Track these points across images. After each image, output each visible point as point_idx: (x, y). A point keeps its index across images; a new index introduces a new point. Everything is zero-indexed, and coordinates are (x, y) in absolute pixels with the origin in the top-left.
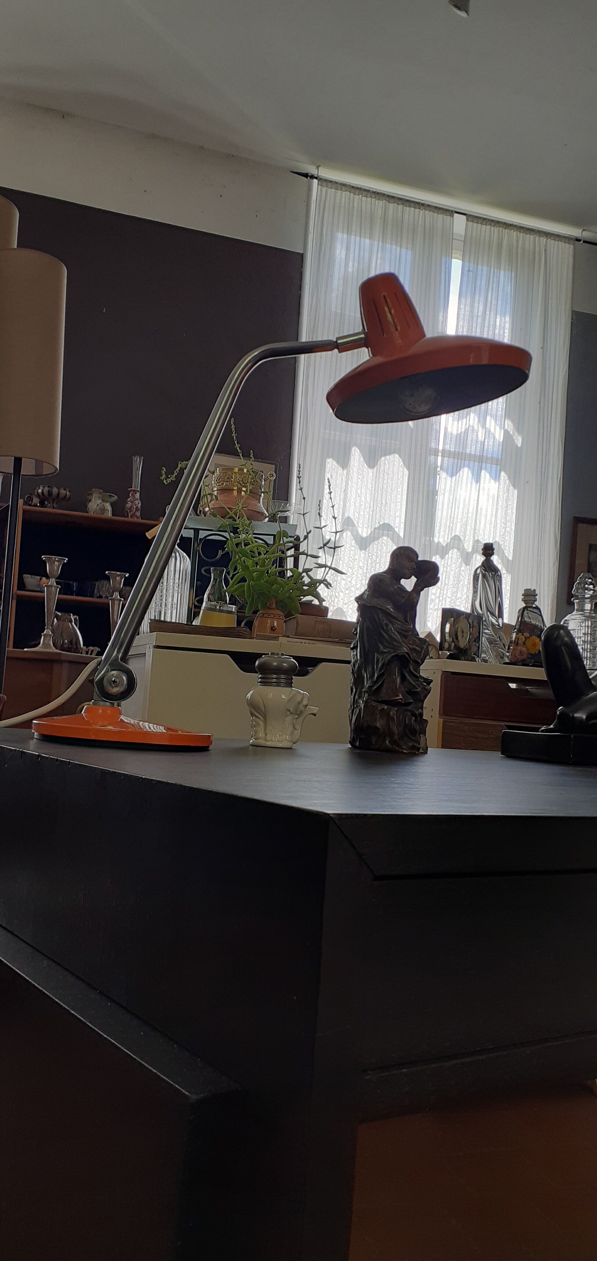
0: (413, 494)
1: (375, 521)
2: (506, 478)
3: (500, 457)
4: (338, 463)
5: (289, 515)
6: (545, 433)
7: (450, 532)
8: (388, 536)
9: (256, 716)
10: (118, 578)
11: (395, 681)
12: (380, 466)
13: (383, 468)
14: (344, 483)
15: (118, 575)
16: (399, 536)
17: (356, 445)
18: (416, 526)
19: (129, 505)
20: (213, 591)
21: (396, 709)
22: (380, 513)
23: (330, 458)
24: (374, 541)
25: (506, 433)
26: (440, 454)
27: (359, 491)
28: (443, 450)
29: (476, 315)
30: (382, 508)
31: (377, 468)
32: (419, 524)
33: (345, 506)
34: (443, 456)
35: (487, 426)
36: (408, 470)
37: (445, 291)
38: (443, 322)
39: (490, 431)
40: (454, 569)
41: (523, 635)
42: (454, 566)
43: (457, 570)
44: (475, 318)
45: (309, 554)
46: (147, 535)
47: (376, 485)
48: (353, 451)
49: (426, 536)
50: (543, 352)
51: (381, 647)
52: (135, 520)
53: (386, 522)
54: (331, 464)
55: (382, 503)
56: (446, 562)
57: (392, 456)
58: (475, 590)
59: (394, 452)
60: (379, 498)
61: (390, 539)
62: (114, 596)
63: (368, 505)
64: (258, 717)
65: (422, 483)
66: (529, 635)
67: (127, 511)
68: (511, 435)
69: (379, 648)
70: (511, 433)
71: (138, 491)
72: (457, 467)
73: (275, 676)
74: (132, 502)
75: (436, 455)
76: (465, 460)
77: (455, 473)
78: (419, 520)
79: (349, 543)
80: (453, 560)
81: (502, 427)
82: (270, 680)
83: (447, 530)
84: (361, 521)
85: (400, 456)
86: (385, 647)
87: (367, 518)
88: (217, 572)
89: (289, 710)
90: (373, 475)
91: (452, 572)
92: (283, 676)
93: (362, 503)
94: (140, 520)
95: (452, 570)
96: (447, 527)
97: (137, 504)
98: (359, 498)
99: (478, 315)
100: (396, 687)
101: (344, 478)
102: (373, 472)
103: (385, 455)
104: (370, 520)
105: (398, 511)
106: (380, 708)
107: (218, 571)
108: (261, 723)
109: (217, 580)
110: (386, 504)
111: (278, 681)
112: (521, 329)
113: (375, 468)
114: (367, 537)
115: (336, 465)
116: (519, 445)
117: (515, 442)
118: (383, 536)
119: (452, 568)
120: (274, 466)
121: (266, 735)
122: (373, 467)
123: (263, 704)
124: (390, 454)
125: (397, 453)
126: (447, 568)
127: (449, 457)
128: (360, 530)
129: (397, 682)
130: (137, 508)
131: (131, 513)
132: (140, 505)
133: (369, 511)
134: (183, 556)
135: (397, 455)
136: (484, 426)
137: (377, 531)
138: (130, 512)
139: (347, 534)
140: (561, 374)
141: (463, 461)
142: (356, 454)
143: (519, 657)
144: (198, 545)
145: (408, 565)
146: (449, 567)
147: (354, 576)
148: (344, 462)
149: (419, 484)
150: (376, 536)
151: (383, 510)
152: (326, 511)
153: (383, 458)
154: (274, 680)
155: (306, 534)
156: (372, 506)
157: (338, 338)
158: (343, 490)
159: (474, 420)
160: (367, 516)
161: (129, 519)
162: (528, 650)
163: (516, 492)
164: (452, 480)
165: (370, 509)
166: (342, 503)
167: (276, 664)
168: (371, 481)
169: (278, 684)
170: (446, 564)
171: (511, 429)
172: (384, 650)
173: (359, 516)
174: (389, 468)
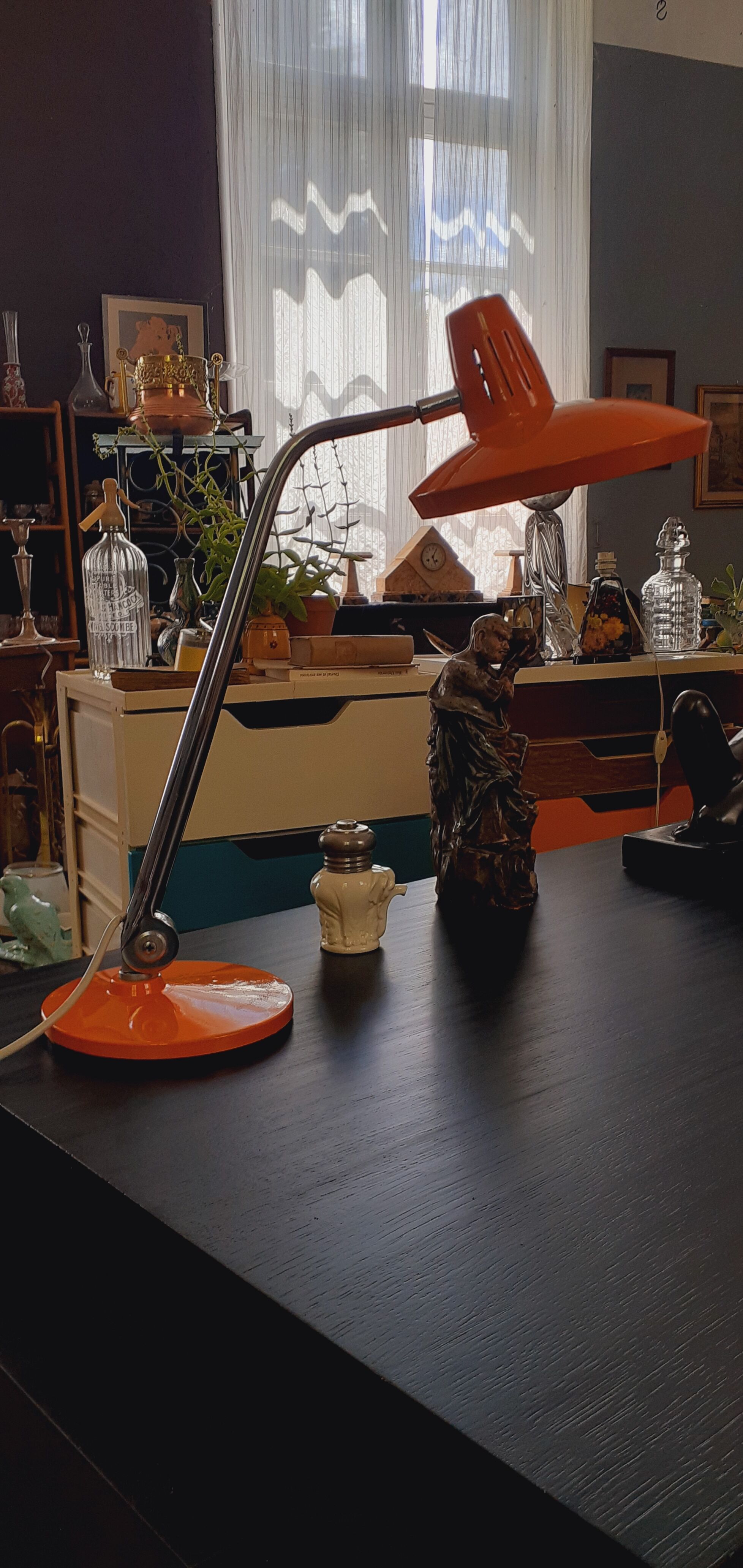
0: (395, 333)
1: (348, 376)
2: (517, 301)
3: (507, 267)
4: (290, 294)
5: (231, 378)
6: (565, 233)
7: (448, 383)
8: (366, 393)
9: (327, 914)
10: (21, 528)
11: (497, 816)
12: (348, 294)
13: (352, 299)
14: (302, 325)
15: (21, 524)
16: (381, 391)
17: (311, 266)
18: (403, 378)
19: (8, 387)
20: (181, 594)
21: (501, 856)
22: (354, 362)
23: (279, 287)
24: (348, 402)
25: (514, 235)
26: (427, 269)
27: (322, 334)
28: (432, 264)
29: (463, 59)
30: (356, 356)
31: (344, 299)
32: (407, 376)
33: (305, 357)
34: (431, 271)
35: (488, 225)
36: (387, 295)
37: (417, 25)
38: (417, 74)
39: (491, 231)
40: (456, 434)
41: (599, 617)
42: (456, 430)
43: (461, 436)
44: (461, 64)
45: (314, 540)
46: (81, 527)
47: (346, 324)
48: (309, 276)
49: (417, 389)
50: (557, 111)
51: (474, 771)
52: (19, 409)
53: (364, 373)
54: (280, 297)
55: (355, 349)
56: (446, 425)
57: (362, 277)
58: (529, 545)
59: (366, 272)
60: (351, 342)
61: (370, 396)
62: (19, 553)
63: (336, 354)
64: (332, 916)
65: (406, 316)
66: (607, 617)
67: (6, 397)
68: (519, 236)
69: (471, 771)
70: (520, 234)
71: (18, 365)
72: (452, 289)
73: (348, 860)
74: (11, 382)
75: (423, 271)
76: (461, 275)
77: (449, 298)
78: (407, 368)
79: (316, 410)
80: (455, 422)
81: (507, 226)
82: (342, 866)
83: (445, 380)
84: (329, 378)
85: (373, 276)
86: (479, 770)
87: (337, 372)
88: (183, 565)
89: (372, 902)
90: (339, 310)
91: (454, 439)
92: (359, 859)
93: (328, 352)
94: (26, 409)
95: (455, 436)
96: (444, 376)
97: (19, 384)
98: (324, 343)
99: (465, 59)
100: (498, 824)
101: (300, 317)
102: (339, 306)
103: (353, 277)
104: (342, 376)
105: (377, 358)
106: (479, 858)
107: (186, 565)
108: (336, 923)
109: (184, 577)
110: (360, 348)
111: (353, 865)
112: (526, 78)
113: (342, 299)
114: (339, 399)
115: (288, 298)
116: (532, 251)
117: (525, 247)
118: (359, 393)
119: (454, 434)
120: (202, 307)
121: (345, 938)
122: (339, 297)
123: (336, 898)
124: (359, 274)
125: (369, 273)
126: (448, 434)
127: (440, 272)
128: (329, 391)
129: (498, 817)
130: (20, 390)
131: (13, 398)
132: (23, 385)
133: (339, 363)
134: (134, 550)
135: (369, 276)
136: (483, 226)
137: (351, 386)
138: (11, 397)
139: (311, 397)
140: (581, 143)
141: (459, 276)
142: (314, 280)
143: (596, 647)
144: (126, 469)
145: (499, 646)
146: (449, 433)
147: (326, 457)
148: (298, 294)
149: (402, 318)
150: (351, 393)
151: (357, 359)
152: (280, 367)
153: (350, 282)
154: (348, 866)
155: (309, 515)
156: (342, 354)
157: (419, 403)
158: (301, 334)
159: (469, 218)
160: (337, 370)
161: (12, 409)
162: (606, 636)
163: (531, 319)
164: (445, 307)
165: (339, 359)
166: (301, 354)
167: (348, 843)
168: (337, 319)
169: (354, 870)
170: (446, 429)
171: (519, 230)
172: (478, 775)
173: (325, 371)
174: (359, 296)
